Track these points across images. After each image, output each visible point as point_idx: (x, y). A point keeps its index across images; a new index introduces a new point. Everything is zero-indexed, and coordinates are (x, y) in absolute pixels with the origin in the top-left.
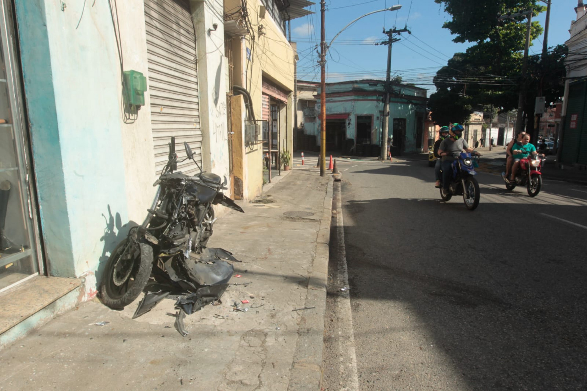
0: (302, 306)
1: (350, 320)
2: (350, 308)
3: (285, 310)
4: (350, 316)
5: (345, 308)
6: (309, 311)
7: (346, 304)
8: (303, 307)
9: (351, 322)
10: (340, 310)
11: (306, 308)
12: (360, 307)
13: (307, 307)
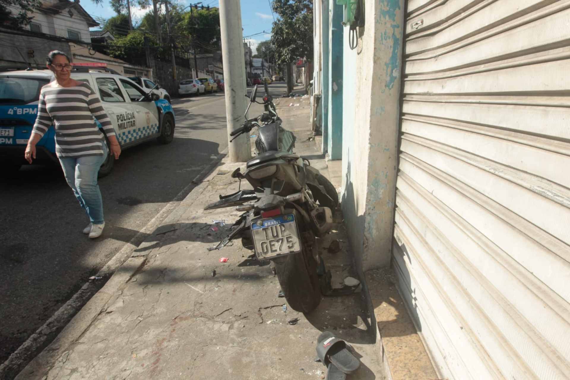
2: (118, 253)
3: (183, 229)
4: (128, 245)
5: (123, 254)
7: (117, 257)
8: (167, 234)
9: (132, 240)
11: (165, 233)
12: (108, 253)
13: (163, 235)
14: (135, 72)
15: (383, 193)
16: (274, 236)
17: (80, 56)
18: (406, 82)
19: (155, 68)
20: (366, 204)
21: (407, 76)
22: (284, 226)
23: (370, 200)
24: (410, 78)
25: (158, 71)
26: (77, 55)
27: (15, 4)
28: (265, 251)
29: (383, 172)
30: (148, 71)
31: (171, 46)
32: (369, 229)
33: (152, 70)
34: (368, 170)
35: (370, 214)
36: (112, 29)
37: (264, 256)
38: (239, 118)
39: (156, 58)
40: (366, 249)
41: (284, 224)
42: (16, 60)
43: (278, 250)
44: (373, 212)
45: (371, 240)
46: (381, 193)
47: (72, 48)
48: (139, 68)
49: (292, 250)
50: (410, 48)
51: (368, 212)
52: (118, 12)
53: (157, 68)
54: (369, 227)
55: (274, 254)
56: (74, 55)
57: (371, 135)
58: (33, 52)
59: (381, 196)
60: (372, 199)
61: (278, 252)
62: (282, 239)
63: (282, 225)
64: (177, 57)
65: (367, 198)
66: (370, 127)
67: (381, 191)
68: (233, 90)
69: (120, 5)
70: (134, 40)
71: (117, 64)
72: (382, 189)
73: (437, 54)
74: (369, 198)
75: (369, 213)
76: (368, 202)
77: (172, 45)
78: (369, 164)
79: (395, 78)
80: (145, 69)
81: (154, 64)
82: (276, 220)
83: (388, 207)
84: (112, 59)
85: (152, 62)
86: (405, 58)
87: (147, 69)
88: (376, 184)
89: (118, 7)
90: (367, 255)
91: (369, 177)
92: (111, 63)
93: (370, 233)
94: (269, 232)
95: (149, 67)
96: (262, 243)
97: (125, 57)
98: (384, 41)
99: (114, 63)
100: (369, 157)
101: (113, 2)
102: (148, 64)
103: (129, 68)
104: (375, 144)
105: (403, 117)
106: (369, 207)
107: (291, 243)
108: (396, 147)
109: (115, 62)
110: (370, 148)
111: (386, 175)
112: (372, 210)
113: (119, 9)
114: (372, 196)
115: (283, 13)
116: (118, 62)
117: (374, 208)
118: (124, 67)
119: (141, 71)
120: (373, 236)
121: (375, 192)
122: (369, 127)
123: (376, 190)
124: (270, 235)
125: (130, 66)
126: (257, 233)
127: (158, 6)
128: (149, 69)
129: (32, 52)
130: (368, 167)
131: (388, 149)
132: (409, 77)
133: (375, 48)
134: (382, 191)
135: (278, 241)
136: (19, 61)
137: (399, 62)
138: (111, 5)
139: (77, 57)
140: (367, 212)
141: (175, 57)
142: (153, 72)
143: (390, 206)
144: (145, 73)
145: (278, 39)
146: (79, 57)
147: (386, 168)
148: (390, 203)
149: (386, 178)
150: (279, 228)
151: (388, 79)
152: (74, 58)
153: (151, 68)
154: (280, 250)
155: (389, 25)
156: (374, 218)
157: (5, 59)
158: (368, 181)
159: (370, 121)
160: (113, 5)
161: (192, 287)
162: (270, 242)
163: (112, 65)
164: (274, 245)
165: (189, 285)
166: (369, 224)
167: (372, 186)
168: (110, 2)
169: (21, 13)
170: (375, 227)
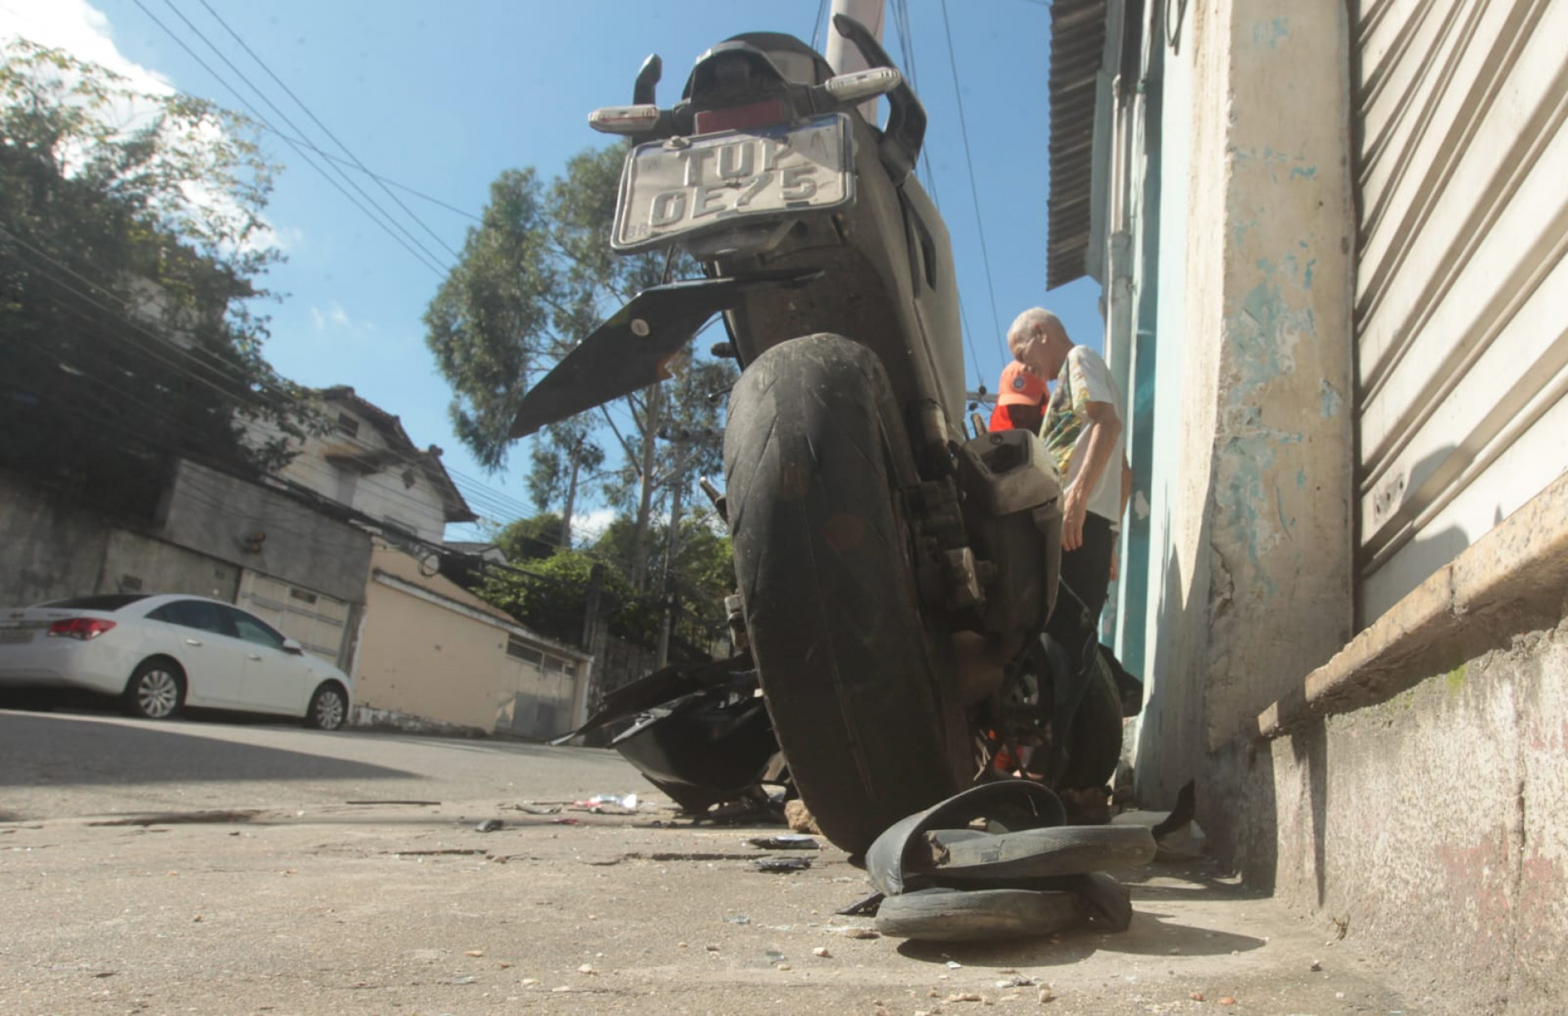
14: (540, 655)
15: (1295, 348)
16: (730, 175)
17: (392, 577)
19: (602, 655)
20: (1220, 398)
22: (785, 141)
23: (1236, 378)
25: (609, 666)
26: (385, 574)
27: (266, 419)
29: (1292, 258)
30: (579, 662)
31: (665, 600)
32: (1238, 517)
33: (592, 659)
34: (1226, 251)
35: (1239, 443)
36: (512, 547)
39: (615, 630)
40: (1224, 620)
41: (790, 135)
42: (205, 551)
44: (1254, 434)
45: (1248, 571)
46: (1287, 350)
47: (378, 550)
48: (557, 646)
49: (801, 201)
51: (1228, 433)
52: (542, 502)
53: (611, 657)
54: (1239, 503)
56: (377, 572)
57: (1232, 115)
58: (264, 538)
59: (1287, 363)
60: (1246, 374)
63: (777, 140)
64: (676, 641)
65: (1224, 369)
66: (1232, 90)
67: (1288, 342)
69: (554, 488)
70: (562, 572)
71: (492, 621)
72: (1290, 332)
74: (1234, 370)
75: (1235, 439)
76: (1230, 386)
77: (670, 599)
78: (1227, 224)
80: (571, 652)
81: (603, 646)
82: (754, 135)
83: (1323, 414)
84: (483, 605)
85: (598, 636)
87: (577, 654)
88: (1265, 309)
89: (543, 492)
90: (1228, 652)
91: (1228, 276)
92: (475, 615)
93: (1241, 537)
94: (711, 162)
95: (586, 650)
96: (664, 197)
97: (525, 613)
99: (484, 618)
100: (1228, 197)
101: (534, 478)
102: (585, 640)
103: (525, 641)
104: (1253, 151)
106: (1234, 407)
107: (805, 185)
108: (1343, 163)
109: (489, 615)
110: (1233, 165)
111: (1309, 274)
112: (1249, 422)
113: (545, 496)
114: (1248, 359)
116: (495, 617)
117: (1260, 412)
118: (512, 636)
119: (559, 658)
120: (1260, 553)
121: (1261, 340)
122: (1225, 87)
123: (1263, 335)
125: (531, 636)
127: (654, 497)
128: (585, 657)
129: (260, 537)
130: (1227, 236)
131: (1311, 172)
134: (1293, 339)
136: (214, 553)
138: (527, 483)
139: (381, 578)
140: (1227, 430)
141: (672, 638)
142: (594, 666)
143: (1334, 411)
144: (571, 665)
146: (387, 581)
147: (1303, 245)
148: (1336, 399)
149: (1308, 284)
152: (374, 580)
153: (591, 654)
156: (1260, 461)
157: (178, 541)
158: (1227, 292)
159: (1232, 68)
160: (533, 486)
162: (708, 189)
163: (478, 620)
166: (1235, 487)
167: (1245, 317)
168: (528, 478)
169: (273, 442)
170: (1266, 506)
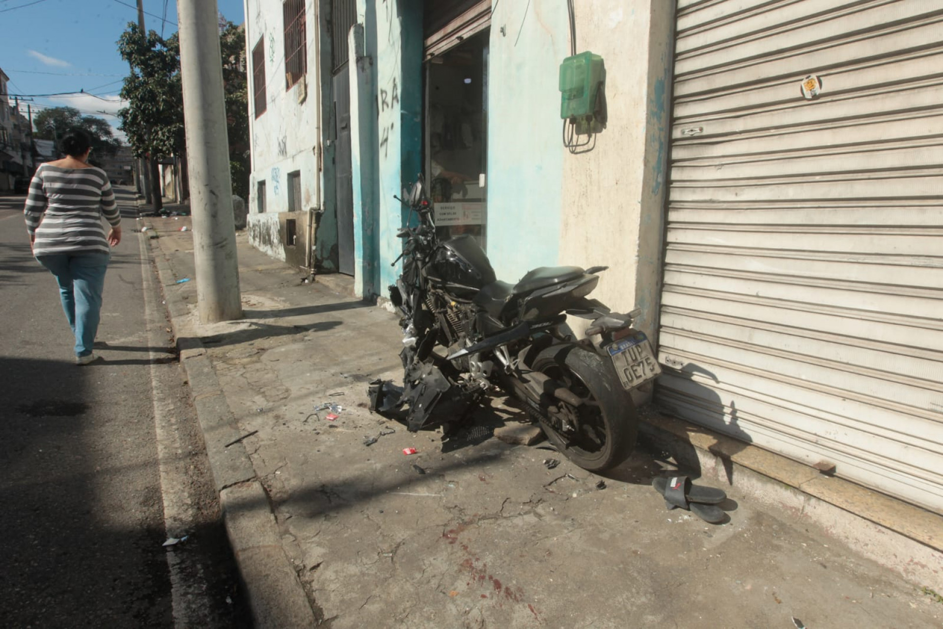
0: (247, 443)
1: (164, 472)
2: (163, 495)
3: (268, 429)
4: (165, 478)
5: (175, 493)
6: (233, 440)
7: (172, 501)
8: (245, 441)
9: (161, 469)
10: (184, 488)
11: (239, 441)
12: (141, 499)
13: (238, 444)
15: (647, 313)
16: (634, 361)
18: (671, 189)
21: (672, 182)
22: (640, 347)
24: (674, 185)
28: (630, 379)
29: (647, 288)
34: (636, 288)
37: (630, 384)
38: (224, 243)
41: (639, 344)
43: (643, 375)
49: (655, 372)
50: (677, 154)
55: (641, 381)
57: (639, 246)
59: (645, 317)
61: (644, 377)
62: (642, 362)
63: (638, 346)
66: (639, 238)
68: (212, 192)
72: (646, 309)
73: (723, 163)
78: (637, 280)
79: (660, 183)
82: (629, 341)
83: (650, 329)
86: (670, 164)
88: (643, 303)
91: (636, 295)
94: (628, 355)
96: (625, 370)
98: (652, 143)
100: (637, 272)
104: (642, 257)
105: (669, 226)
107: (651, 365)
108: (658, 259)
110: (638, 261)
111: (650, 292)
115: (144, 64)
122: (636, 237)
124: (630, 359)
126: (617, 358)
130: (636, 284)
132: (674, 183)
133: (646, 150)
135: (639, 365)
137: (663, 168)
143: (652, 328)
145: (145, 109)
147: (650, 284)
148: (653, 324)
149: (650, 295)
150: (635, 350)
151: (654, 184)
154: (645, 374)
155: (656, 127)
158: (636, 299)
159: (640, 230)
161: (411, 494)
162: (632, 367)
164: (636, 370)
165: (401, 493)
167: (639, 306)
